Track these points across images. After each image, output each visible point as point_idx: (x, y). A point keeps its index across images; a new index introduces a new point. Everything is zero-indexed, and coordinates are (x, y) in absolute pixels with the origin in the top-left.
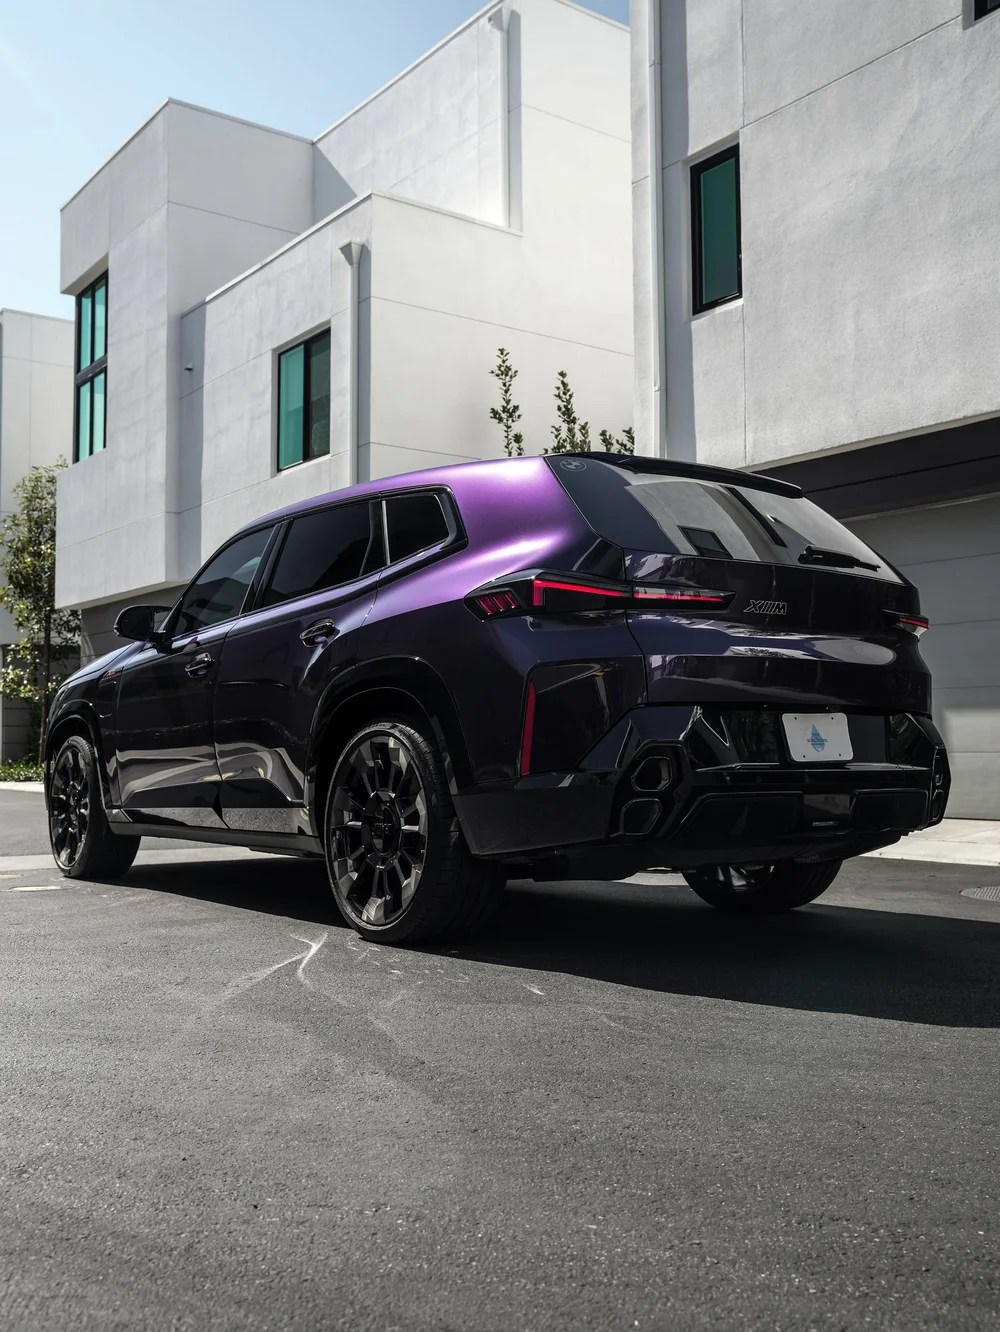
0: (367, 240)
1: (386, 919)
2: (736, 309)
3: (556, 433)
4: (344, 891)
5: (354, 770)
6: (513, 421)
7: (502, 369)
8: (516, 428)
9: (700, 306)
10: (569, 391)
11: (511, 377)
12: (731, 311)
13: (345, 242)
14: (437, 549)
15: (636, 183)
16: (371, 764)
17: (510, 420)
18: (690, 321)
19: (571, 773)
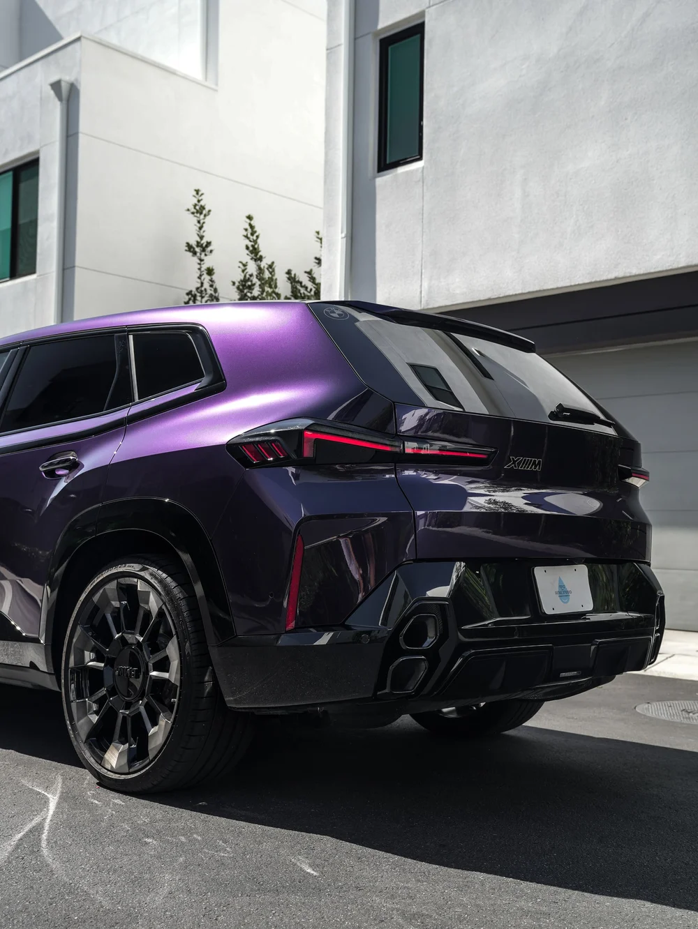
0: (77, 80)
1: (130, 767)
2: (417, 170)
3: (243, 268)
4: (83, 736)
5: (96, 609)
6: (206, 255)
7: (197, 208)
8: (209, 262)
9: (384, 165)
10: (255, 232)
11: (205, 216)
12: (412, 172)
13: (54, 79)
14: (191, 389)
15: (330, 50)
16: (116, 604)
17: (203, 254)
18: (374, 178)
19: (329, 631)
